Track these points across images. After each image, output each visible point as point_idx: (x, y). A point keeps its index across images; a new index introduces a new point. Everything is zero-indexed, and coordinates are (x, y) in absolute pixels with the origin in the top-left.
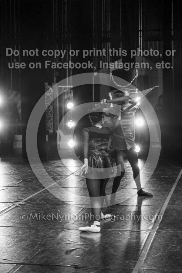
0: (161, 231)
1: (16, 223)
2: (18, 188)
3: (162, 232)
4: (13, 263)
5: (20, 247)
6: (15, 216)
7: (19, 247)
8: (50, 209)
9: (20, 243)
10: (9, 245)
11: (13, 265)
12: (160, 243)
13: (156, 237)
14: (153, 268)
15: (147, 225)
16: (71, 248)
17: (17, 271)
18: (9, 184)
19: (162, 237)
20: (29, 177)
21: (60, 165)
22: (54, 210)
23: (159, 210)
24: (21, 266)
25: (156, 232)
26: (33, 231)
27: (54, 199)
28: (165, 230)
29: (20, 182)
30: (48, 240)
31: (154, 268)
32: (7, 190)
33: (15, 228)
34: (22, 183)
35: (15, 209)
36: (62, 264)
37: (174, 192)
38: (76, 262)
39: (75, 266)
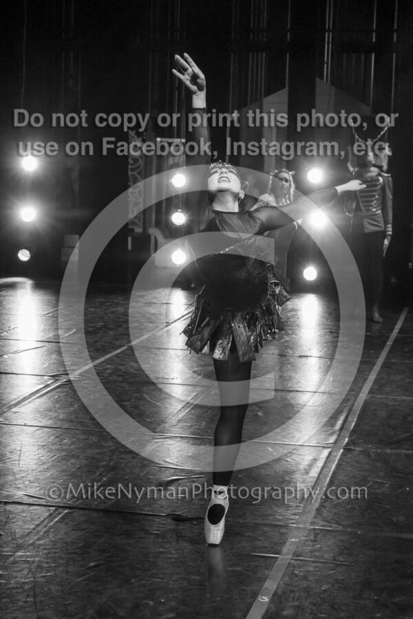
0: (352, 447)
1: (60, 420)
2: (66, 345)
3: (354, 450)
4: (49, 504)
5: (65, 471)
6: (57, 406)
7: (63, 471)
8: (129, 393)
9: (65, 462)
10: (42, 467)
11: (49, 510)
12: (351, 475)
13: (343, 461)
14: (334, 527)
15: (324, 433)
16: (168, 477)
17: (57, 522)
18: (48, 336)
19: (355, 460)
20: (91, 325)
21: (154, 301)
22: (137, 394)
23: (350, 403)
24: (66, 511)
25: (342, 450)
26: (94, 438)
27: (138, 372)
28: (362, 447)
29: (72, 332)
30: (122, 459)
31: (336, 527)
32: (44, 349)
33: (57, 430)
34: (76, 336)
35: (58, 390)
36: (149, 511)
37: (382, 367)
38: (177, 507)
39: (174, 516)
